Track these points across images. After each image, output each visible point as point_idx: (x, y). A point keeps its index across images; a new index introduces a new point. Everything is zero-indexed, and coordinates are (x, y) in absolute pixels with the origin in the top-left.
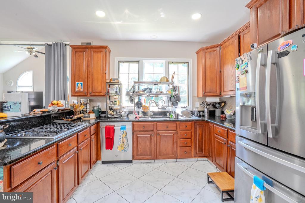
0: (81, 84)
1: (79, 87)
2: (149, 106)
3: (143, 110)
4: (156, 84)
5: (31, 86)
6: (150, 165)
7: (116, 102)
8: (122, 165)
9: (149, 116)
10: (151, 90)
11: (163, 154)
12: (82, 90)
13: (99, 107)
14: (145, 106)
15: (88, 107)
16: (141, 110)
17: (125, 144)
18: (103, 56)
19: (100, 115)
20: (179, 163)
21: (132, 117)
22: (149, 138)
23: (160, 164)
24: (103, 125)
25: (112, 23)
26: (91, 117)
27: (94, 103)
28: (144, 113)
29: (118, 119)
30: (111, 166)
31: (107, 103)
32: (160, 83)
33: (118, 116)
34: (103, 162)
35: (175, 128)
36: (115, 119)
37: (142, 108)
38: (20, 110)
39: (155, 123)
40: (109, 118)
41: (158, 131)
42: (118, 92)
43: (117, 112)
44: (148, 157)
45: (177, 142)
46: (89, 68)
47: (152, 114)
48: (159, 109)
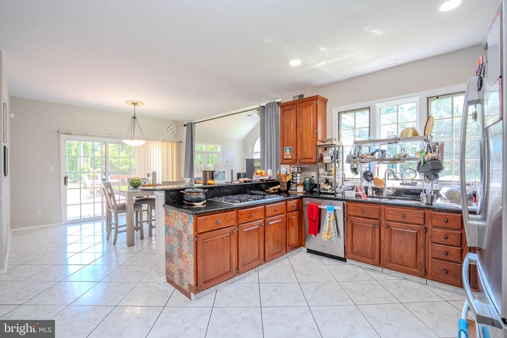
0: (290, 149)
1: (288, 153)
2: (385, 179)
3: (374, 186)
4: (396, 140)
7: (331, 171)
8: (331, 261)
9: (385, 195)
10: (383, 152)
11: (395, 262)
12: (290, 157)
13: (313, 178)
14: (377, 179)
15: (298, 178)
16: (371, 185)
17: (332, 231)
18: (313, 110)
19: (312, 188)
20: (430, 288)
21: (351, 195)
22: (370, 230)
23: (389, 277)
24: (307, 201)
25: (315, 66)
26: (298, 191)
27: (308, 172)
28: (378, 191)
29: (333, 196)
30: (315, 259)
31: (318, 173)
32: (399, 139)
33: (333, 192)
34: (309, 251)
35: (421, 221)
36: (329, 196)
37: (373, 181)
38: (224, 178)
39: (382, 207)
40: (321, 193)
41: (386, 220)
42: (336, 157)
43: (332, 186)
44: (368, 260)
45: (424, 247)
46: (298, 128)
47: (391, 192)
48: (401, 184)
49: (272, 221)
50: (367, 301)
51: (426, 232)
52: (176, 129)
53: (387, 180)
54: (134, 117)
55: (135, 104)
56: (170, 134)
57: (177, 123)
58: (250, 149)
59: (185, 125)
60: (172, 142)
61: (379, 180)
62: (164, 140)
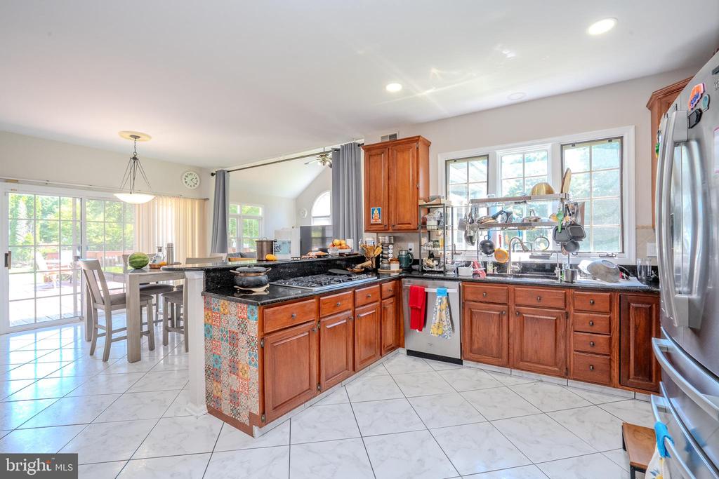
0: (379, 210)
1: (377, 216)
2: (509, 251)
3: (496, 261)
4: (524, 200)
5: (328, 216)
6: (499, 378)
7: (438, 241)
8: (441, 365)
9: (509, 271)
10: (508, 214)
11: (528, 360)
12: (380, 221)
13: (411, 252)
14: (499, 251)
15: (391, 251)
16: (492, 259)
17: (445, 323)
18: (413, 156)
19: (411, 265)
20: (571, 390)
21: (466, 273)
22: (496, 318)
23: (521, 381)
24: (407, 283)
25: (419, 95)
26: (392, 269)
27: (403, 243)
28: (500, 267)
29: (441, 276)
30: (420, 363)
31: (420, 243)
32: (529, 198)
33: (440, 270)
34: (410, 353)
35: (561, 304)
36: (436, 275)
37: (493, 254)
38: (290, 252)
39: (510, 286)
40: (424, 272)
41: (516, 305)
42: (442, 224)
43: (439, 262)
44: (495, 360)
45: (565, 337)
46: (391, 180)
47: (518, 268)
48: (531, 257)
49: (363, 312)
50: (503, 415)
51: (567, 318)
52: (198, 179)
53: (512, 253)
54: (135, 158)
55: (136, 137)
56: (189, 187)
57: (200, 170)
58: (306, 213)
59: (213, 175)
60: (192, 199)
61: (502, 252)
62: (179, 197)
